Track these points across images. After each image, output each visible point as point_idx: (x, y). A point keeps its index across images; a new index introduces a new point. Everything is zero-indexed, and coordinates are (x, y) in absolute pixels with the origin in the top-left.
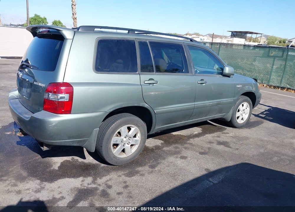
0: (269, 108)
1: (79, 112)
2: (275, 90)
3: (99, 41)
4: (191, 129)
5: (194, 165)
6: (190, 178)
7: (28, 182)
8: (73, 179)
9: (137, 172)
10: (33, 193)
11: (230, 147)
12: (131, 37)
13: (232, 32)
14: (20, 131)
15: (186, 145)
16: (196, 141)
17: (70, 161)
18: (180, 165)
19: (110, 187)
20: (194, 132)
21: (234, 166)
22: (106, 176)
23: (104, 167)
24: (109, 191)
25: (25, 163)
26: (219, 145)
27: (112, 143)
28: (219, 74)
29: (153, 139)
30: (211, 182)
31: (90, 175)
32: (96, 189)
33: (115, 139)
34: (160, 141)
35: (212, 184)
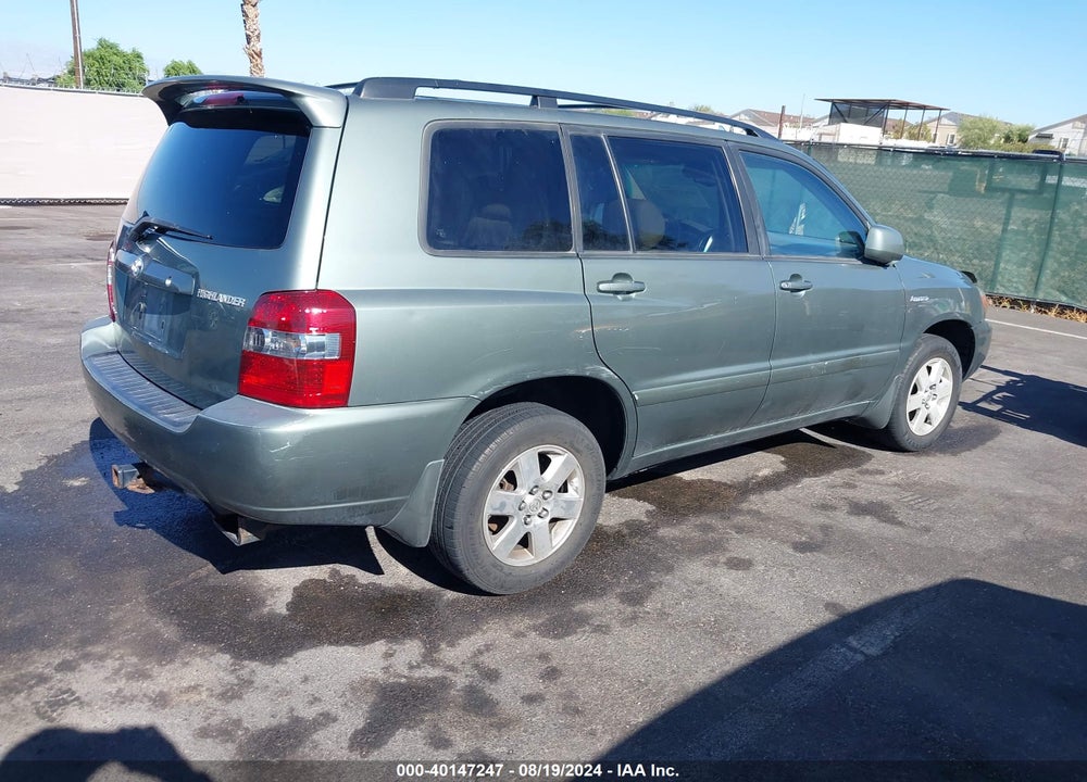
0: (1008, 378)
1: (378, 400)
2: (1017, 313)
3: (436, 133)
4: (743, 459)
5: (784, 591)
6: (778, 637)
7: (187, 663)
8: (350, 649)
9: (582, 620)
10: (215, 703)
11: (900, 524)
12: (544, 120)
13: (834, 103)
14: (138, 473)
15: (738, 519)
16: (772, 501)
17: (325, 581)
18: (734, 593)
19: (492, 676)
20: (758, 470)
21: (927, 591)
22: (469, 634)
23: (455, 602)
24: (494, 691)
25: (162, 593)
26: (858, 514)
27: (488, 512)
28: (848, 253)
29: (614, 496)
30: (855, 650)
31: (409, 635)
32: (443, 684)
33: (496, 500)
34: (641, 503)
35: (859, 657)
